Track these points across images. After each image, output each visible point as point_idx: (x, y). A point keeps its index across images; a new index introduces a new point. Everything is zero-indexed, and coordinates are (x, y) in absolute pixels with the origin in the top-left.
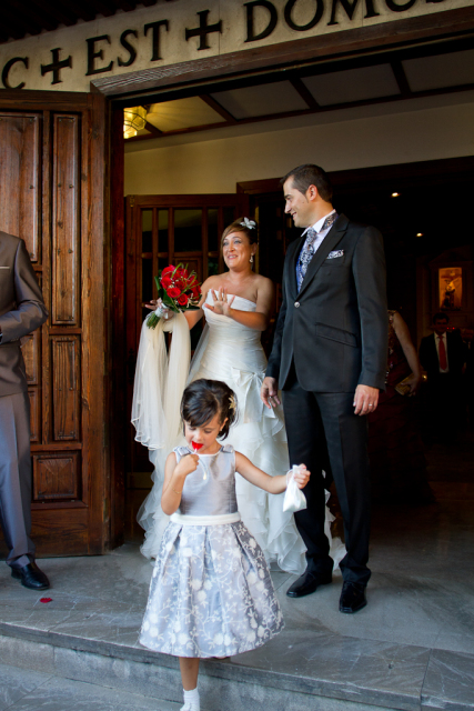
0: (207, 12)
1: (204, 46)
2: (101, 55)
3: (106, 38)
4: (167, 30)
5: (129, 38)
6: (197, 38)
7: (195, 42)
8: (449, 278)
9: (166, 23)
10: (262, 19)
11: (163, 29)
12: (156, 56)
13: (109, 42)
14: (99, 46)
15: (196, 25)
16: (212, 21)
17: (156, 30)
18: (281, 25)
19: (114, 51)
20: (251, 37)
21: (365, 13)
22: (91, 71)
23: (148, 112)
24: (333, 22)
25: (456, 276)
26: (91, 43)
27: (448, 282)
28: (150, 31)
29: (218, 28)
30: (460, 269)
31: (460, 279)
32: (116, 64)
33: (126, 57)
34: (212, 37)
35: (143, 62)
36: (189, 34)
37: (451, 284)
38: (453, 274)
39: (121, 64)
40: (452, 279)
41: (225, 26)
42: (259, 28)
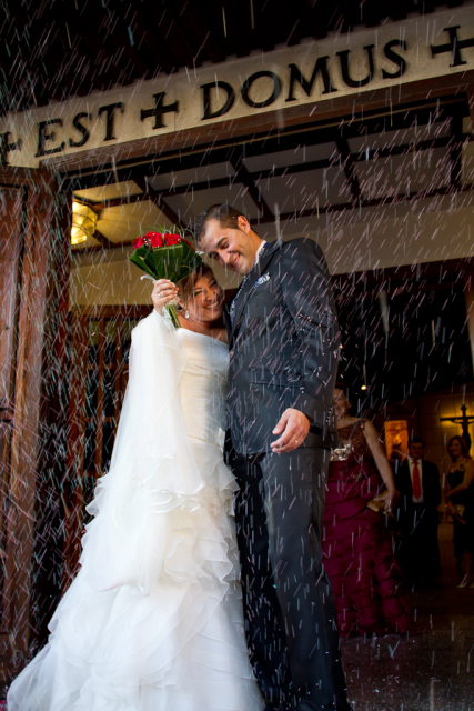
0: (164, 94)
1: (159, 124)
2: (52, 137)
3: (59, 122)
4: (122, 112)
5: (82, 121)
6: (153, 119)
7: (151, 121)
8: (394, 432)
9: (119, 105)
10: (219, 98)
11: (117, 112)
12: (110, 136)
13: (62, 125)
14: (50, 128)
15: (152, 105)
16: (168, 101)
17: (110, 112)
18: (239, 103)
19: (66, 133)
20: (208, 115)
21: (323, 89)
22: (41, 152)
23: (98, 219)
24: (291, 98)
25: (402, 429)
26: (42, 125)
27: (394, 435)
28: (105, 114)
29: (174, 108)
30: (405, 423)
31: (406, 432)
32: (67, 145)
33: (78, 137)
34: (168, 117)
35: (96, 141)
36: (144, 115)
37: (398, 437)
38: (398, 427)
39: (72, 144)
40: (397, 432)
41: (181, 107)
42: (216, 107)
